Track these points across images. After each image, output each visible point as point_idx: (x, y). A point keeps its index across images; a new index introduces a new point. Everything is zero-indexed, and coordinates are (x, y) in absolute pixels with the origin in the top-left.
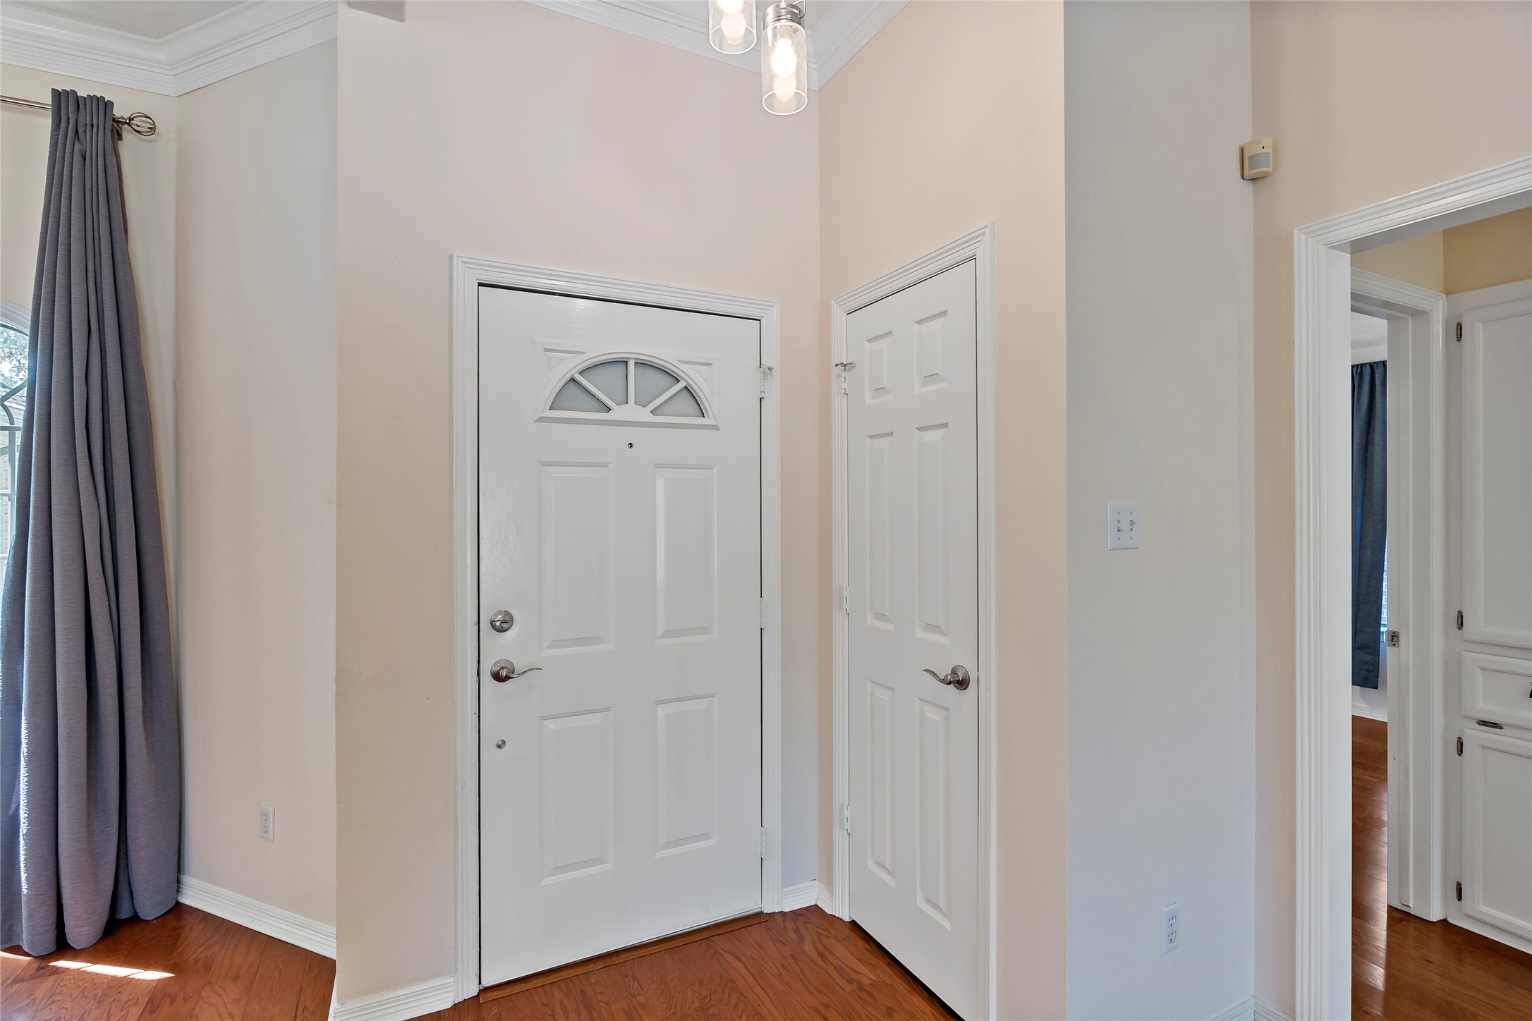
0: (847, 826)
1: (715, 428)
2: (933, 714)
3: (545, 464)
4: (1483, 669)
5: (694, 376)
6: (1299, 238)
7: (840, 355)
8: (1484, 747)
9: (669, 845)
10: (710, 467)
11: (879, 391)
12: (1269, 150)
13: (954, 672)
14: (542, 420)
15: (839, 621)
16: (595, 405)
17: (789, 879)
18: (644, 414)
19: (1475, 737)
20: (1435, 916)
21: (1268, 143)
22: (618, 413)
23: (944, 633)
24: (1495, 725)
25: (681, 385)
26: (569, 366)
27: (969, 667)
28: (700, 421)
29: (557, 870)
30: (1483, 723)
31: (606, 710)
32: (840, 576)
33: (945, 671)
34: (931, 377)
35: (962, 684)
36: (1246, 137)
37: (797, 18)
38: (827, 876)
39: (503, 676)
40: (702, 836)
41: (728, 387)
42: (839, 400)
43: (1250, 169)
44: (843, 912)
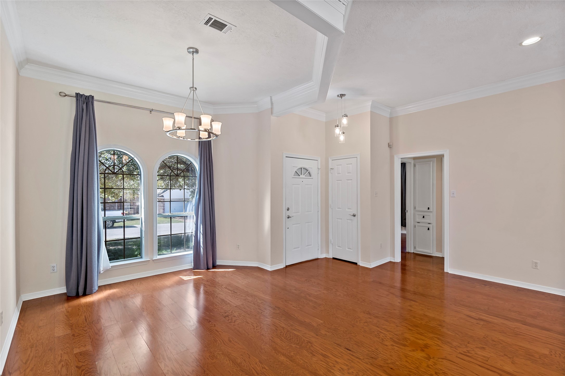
0: (332, 243)
1: (313, 178)
2: (350, 221)
3: (293, 185)
4: (418, 215)
5: (310, 170)
6: (395, 157)
7: (330, 167)
8: (418, 226)
9: (307, 246)
10: (312, 185)
12: (392, 144)
13: (353, 214)
14: (293, 178)
15: (330, 210)
16: (298, 175)
17: (321, 253)
18: (304, 176)
19: (417, 224)
20: (412, 252)
21: (391, 143)
22: (301, 176)
23: (351, 209)
24: (419, 223)
25: (308, 171)
26: (295, 169)
27: (355, 213)
28: (311, 177)
29: (294, 248)
30: (418, 222)
31: (300, 224)
32: (330, 202)
34: (349, 173)
35: (354, 216)
36: (389, 142)
37: (344, 133)
38: (328, 252)
39: (288, 218)
40: (311, 245)
41: (314, 172)
42: (330, 175)
43: (390, 146)
44: (331, 257)
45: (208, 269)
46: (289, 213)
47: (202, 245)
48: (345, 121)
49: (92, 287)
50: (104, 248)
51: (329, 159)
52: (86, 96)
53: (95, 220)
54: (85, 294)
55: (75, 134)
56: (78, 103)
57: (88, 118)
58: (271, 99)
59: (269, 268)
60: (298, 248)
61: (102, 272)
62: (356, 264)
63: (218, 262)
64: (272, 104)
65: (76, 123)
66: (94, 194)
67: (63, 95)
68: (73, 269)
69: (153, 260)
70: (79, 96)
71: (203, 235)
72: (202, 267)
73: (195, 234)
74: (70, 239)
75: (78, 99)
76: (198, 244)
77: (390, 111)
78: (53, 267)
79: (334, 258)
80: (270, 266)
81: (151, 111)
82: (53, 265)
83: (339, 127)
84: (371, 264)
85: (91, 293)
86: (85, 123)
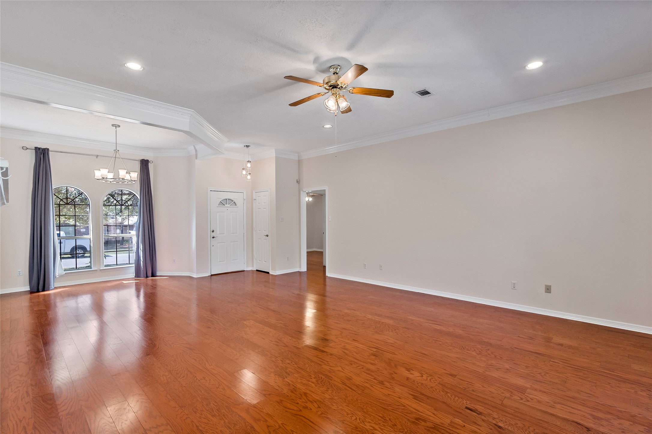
0: (255, 258)
1: (238, 207)
2: (265, 240)
3: (218, 212)
5: (235, 200)
6: (301, 190)
7: (254, 198)
9: (233, 260)
10: (237, 212)
11: (259, 203)
14: (218, 207)
15: (254, 232)
16: (223, 205)
17: (247, 267)
18: (229, 206)
21: (300, 180)
22: (226, 206)
23: (266, 231)
25: (234, 202)
26: (220, 200)
27: (268, 234)
28: (236, 206)
31: (225, 243)
32: (254, 226)
33: (266, 235)
34: (264, 203)
35: (267, 236)
36: (297, 179)
37: (250, 174)
38: (253, 266)
39: (213, 238)
40: (237, 260)
41: (239, 202)
42: (254, 204)
43: (298, 182)
44: (255, 269)
45: (147, 277)
46: (213, 234)
47: (142, 259)
48: (249, 165)
49: (49, 285)
50: (59, 260)
51: (253, 191)
52: (43, 149)
53: (51, 239)
54: (44, 290)
55: (35, 177)
56: (37, 154)
57: (45, 165)
58: (195, 148)
59: (195, 276)
60: (224, 261)
61: (57, 277)
62: (268, 273)
63: (158, 274)
64: (196, 151)
65: (35, 169)
66: (50, 220)
67: (25, 148)
68: (34, 274)
69: (100, 270)
70: (37, 149)
71: (142, 251)
72: (142, 276)
73: (136, 250)
74: (32, 251)
75: (37, 151)
76: (139, 259)
77: (297, 155)
78: (19, 272)
79: (257, 270)
80: (196, 274)
81: (97, 156)
82: (19, 270)
83: (245, 170)
84: (276, 272)
85: (48, 290)
86: (42, 169)
